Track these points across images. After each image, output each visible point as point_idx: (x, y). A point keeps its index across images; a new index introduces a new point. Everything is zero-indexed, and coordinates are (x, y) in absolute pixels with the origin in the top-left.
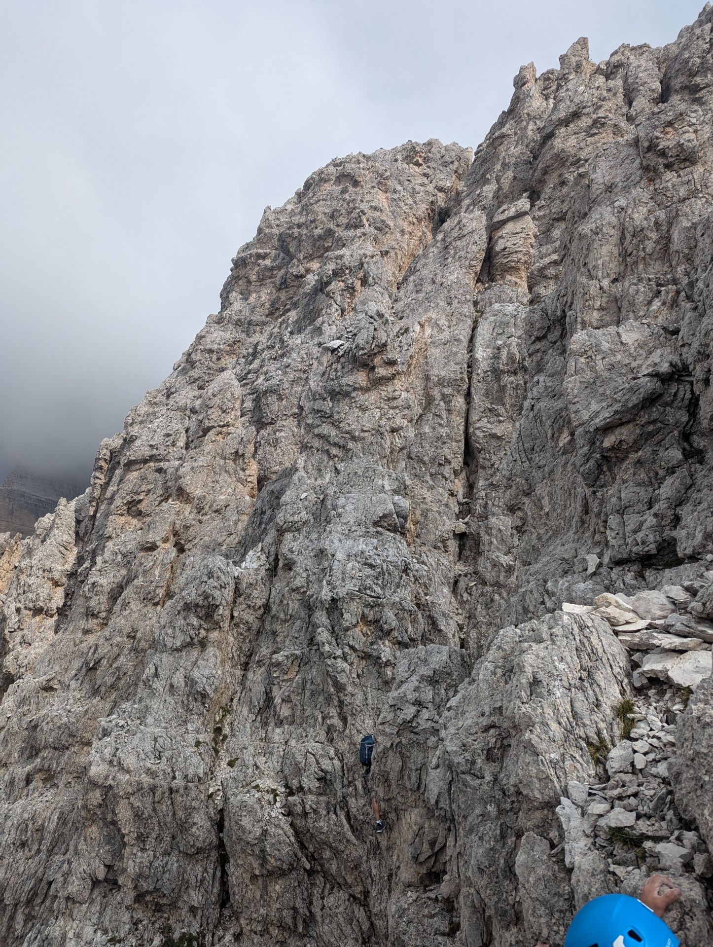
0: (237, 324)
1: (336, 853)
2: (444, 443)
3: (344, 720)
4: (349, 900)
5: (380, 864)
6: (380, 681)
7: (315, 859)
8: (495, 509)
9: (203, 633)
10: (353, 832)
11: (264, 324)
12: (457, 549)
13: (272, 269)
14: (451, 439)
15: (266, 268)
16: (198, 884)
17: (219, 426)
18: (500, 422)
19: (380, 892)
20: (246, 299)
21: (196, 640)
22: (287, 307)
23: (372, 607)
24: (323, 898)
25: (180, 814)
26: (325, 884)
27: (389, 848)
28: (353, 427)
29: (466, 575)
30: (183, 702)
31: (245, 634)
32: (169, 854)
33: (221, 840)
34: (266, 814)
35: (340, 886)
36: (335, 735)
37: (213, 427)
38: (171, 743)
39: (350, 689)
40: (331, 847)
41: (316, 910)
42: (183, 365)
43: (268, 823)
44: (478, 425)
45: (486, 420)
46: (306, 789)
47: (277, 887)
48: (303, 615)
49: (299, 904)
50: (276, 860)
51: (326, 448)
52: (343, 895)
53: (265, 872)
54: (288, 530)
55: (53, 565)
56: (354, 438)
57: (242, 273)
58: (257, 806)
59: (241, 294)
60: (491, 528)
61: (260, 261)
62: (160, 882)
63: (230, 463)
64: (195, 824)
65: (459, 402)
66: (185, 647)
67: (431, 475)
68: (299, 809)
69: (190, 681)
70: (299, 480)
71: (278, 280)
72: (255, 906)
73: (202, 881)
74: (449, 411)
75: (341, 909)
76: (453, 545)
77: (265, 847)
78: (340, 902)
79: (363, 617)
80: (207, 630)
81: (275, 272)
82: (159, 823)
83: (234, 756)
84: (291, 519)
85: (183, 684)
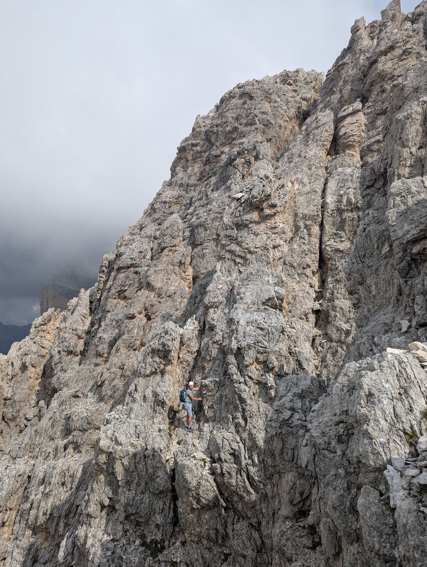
0: (180, 186)
1: (241, 498)
2: (306, 255)
3: (245, 420)
4: (249, 526)
5: (268, 506)
6: (267, 398)
7: (228, 501)
8: (339, 296)
9: (162, 366)
10: (251, 486)
11: (196, 185)
12: (315, 320)
13: (201, 152)
14: (311, 252)
15: (197, 152)
16: (161, 511)
17: (170, 246)
18: (342, 241)
19: (268, 523)
20: (186, 171)
21: (158, 370)
22: (210, 175)
23: (262, 353)
24: (233, 524)
25: (150, 470)
26: (235, 516)
27: (273, 497)
28: (250, 245)
29: (320, 336)
30: (151, 406)
31: (187, 368)
32: (144, 493)
33: (173, 487)
34: (200, 473)
35: (243, 518)
36: (240, 429)
37: (167, 247)
38: (145, 429)
39: (248, 401)
40: (238, 494)
41: (229, 531)
42: (149, 211)
43: (201, 478)
44: (328, 244)
45: (333, 240)
46: (223, 459)
47: (206, 516)
48: (220, 357)
49: (219, 527)
50: (205, 500)
51: (234, 258)
52: (245, 523)
53: (199, 507)
54: (211, 307)
55: (78, 327)
56: (250, 252)
57: (183, 155)
58: (194, 468)
59: (183, 168)
60: (336, 307)
61: (194, 148)
62: (139, 509)
63: (177, 268)
64: (158, 476)
65: (316, 230)
66: (152, 374)
67: (298, 274)
68: (219, 471)
69: (156, 395)
70: (218, 278)
71: (204, 159)
72: (193, 526)
73: (163, 509)
74: (310, 235)
75: (244, 531)
76: (312, 318)
77: (199, 492)
78: (243, 527)
79: (257, 359)
80: (165, 365)
81: (202, 154)
82: (138, 475)
83: (181, 439)
84: (213, 301)
85: (151, 396)
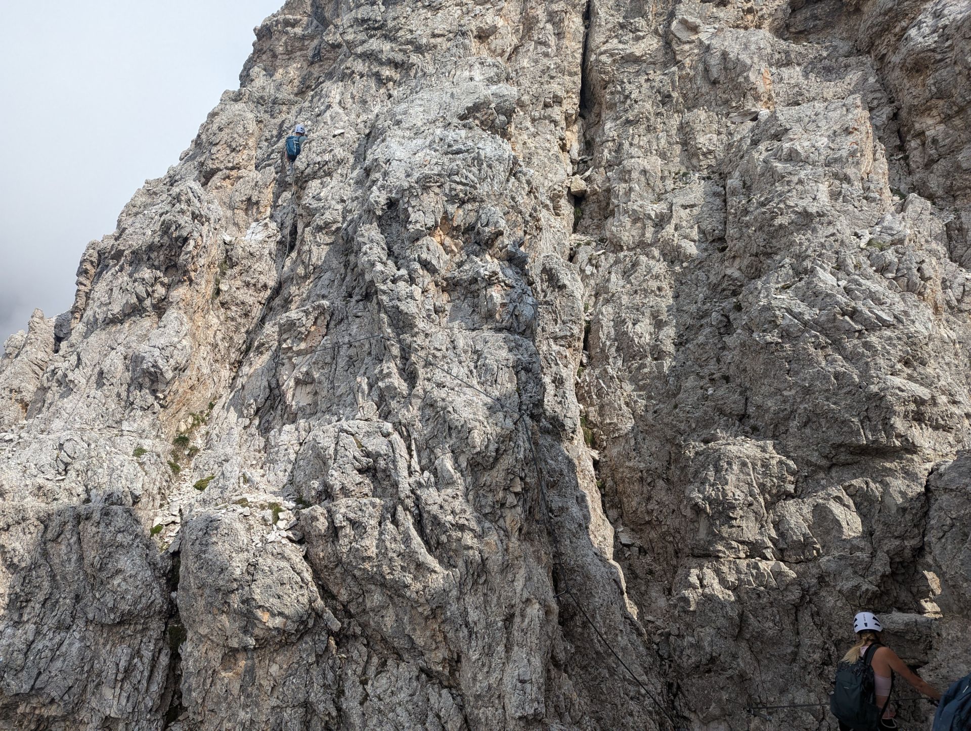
0: (258, 103)
1: (395, 591)
2: (552, 78)
3: (411, 377)
4: (418, 678)
5: (486, 602)
6: (476, 317)
7: (350, 616)
8: (634, 151)
9: (160, 291)
10: (430, 551)
11: (293, 103)
12: (572, 216)
13: (303, 38)
14: (562, 72)
15: (296, 37)
16: (120, 677)
17: (227, 168)
18: (638, 39)
19: (489, 651)
20: (271, 76)
21: (148, 303)
22: (321, 80)
23: (463, 202)
24: (364, 683)
25: (92, 555)
26: (370, 657)
27: (506, 568)
28: (419, 32)
30: (119, 395)
32: (68, 628)
33: (172, 604)
34: (257, 539)
35: (400, 658)
36: (393, 404)
37: (219, 170)
38: (89, 450)
39: (421, 324)
40: (383, 585)
41: (351, 704)
42: (191, 153)
43: (262, 551)
44: (603, 49)
45: (616, 41)
46: (337, 487)
47: (274, 669)
48: (335, 263)
49: (317, 695)
50: (273, 615)
51: (375, 70)
52: (406, 670)
53: (252, 642)
55: (23, 384)
56: (419, 49)
57: (266, 45)
58: (239, 526)
59: (265, 70)
60: (630, 172)
61: (289, 29)
62: (44, 677)
63: (241, 214)
64: (119, 572)
65: (575, 22)
66: (129, 315)
67: (533, 120)
68: (322, 524)
69: (133, 361)
70: (332, 118)
71: (310, 53)
72: (229, 707)
73: (128, 671)
74: (559, 35)
75: (403, 696)
76: (567, 209)
77: (251, 592)
78: (400, 684)
79: (447, 218)
80: (168, 287)
81: (306, 43)
82: (53, 577)
83: (207, 474)
84: (319, 159)
85: (121, 367)
